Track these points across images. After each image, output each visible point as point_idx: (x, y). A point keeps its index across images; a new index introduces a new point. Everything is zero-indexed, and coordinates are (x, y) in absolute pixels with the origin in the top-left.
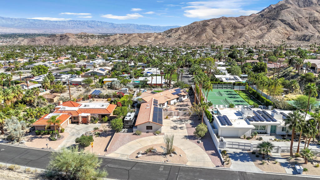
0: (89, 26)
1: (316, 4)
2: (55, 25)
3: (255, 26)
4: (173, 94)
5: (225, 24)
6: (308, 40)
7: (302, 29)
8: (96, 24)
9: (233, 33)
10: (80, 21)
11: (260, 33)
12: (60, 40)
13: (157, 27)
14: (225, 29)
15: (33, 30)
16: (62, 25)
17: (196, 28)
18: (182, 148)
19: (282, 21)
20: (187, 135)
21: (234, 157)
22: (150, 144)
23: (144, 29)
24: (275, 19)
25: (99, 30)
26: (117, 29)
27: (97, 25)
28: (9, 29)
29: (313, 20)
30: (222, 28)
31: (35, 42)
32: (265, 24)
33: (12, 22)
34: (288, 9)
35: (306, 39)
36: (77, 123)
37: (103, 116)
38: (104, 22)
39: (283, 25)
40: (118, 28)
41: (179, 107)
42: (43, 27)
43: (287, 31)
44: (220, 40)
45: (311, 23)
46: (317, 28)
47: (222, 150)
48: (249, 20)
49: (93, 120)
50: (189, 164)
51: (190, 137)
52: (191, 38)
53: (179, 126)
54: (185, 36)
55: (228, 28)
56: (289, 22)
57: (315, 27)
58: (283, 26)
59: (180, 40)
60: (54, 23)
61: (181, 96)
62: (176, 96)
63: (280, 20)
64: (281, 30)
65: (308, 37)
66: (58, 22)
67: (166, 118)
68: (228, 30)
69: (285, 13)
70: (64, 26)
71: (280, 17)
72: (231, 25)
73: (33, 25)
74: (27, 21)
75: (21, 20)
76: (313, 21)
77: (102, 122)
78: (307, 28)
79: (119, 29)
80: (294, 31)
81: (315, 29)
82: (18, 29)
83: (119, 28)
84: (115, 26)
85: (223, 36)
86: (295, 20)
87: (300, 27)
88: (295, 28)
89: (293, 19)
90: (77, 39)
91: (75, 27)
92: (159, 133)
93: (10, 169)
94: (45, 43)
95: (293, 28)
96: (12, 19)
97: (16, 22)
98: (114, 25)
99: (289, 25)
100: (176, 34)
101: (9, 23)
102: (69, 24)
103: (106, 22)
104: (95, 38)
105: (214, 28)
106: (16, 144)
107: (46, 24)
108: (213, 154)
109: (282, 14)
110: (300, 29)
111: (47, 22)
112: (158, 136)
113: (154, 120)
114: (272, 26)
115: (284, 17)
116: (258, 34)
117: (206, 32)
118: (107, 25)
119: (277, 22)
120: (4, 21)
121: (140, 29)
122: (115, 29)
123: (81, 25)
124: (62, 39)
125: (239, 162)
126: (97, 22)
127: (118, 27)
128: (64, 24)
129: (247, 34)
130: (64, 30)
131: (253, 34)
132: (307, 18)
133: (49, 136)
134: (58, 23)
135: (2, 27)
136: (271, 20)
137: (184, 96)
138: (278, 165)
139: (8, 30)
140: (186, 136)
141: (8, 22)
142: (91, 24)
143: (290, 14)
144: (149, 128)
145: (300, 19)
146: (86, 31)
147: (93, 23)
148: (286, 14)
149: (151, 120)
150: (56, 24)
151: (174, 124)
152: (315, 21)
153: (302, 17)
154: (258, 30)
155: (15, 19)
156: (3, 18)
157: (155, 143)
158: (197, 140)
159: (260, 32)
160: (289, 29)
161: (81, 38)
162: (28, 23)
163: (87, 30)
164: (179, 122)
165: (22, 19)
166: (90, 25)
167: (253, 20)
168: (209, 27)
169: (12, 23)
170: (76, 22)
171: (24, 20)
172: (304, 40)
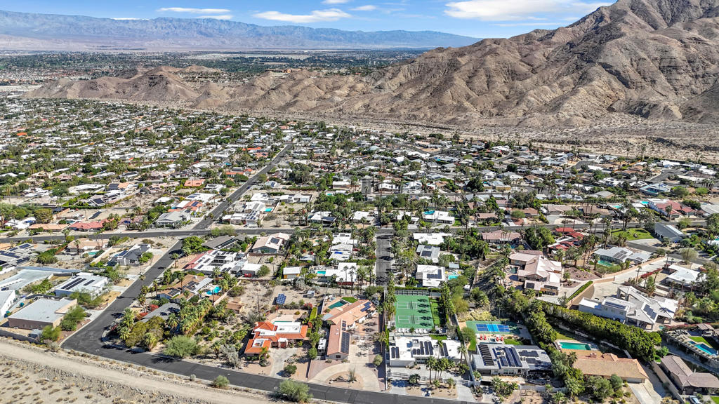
0: (201, 33)
1: (696, 7)
2: (124, 29)
3: (552, 73)
4: (362, 310)
5: (493, 67)
6: (646, 116)
7: (644, 84)
8: (217, 27)
9: (507, 90)
10: (179, 20)
11: (559, 92)
12: (150, 85)
13: (355, 33)
14: (493, 79)
15: (75, 41)
16: (140, 31)
17: (434, 71)
18: (362, 375)
19: (605, 66)
20: (368, 362)
21: (395, 383)
22: (338, 372)
23: (325, 39)
24: (592, 62)
25: (223, 43)
26: (264, 38)
27: (220, 30)
28: (23, 42)
29: (667, 64)
30: (487, 76)
31: (97, 90)
32: (571, 70)
33: (27, 22)
34: (619, 40)
35: (644, 112)
36: (277, 347)
37: (298, 340)
38: (235, 22)
39: (606, 76)
40: (267, 38)
41: (367, 327)
42: (98, 34)
43: (613, 89)
44: (478, 107)
45: (662, 71)
46: (674, 81)
47: (389, 378)
48: (544, 55)
49: (290, 345)
50: (364, 389)
51: (370, 365)
52: (423, 96)
53: (363, 352)
54: (412, 91)
55: (498, 75)
56: (618, 69)
57: (669, 81)
58: (606, 78)
59: (401, 101)
60: (122, 24)
61: (370, 312)
62: (365, 313)
63: (600, 63)
64: (598, 88)
65: (647, 108)
66: (131, 23)
67: (353, 343)
68: (499, 81)
69: (613, 49)
70: (145, 32)
71: (601, 58)
72: (506, 69)
73: (75, 28)
74: (61, 19)
75: (47, 19)
76: (668, 66)
77: (297, 346)
78: (653, 82)
79: (269, 40)
80: (626, 89)
81: (669, 85)
82: (43, 41)
83: (270, 37)
84: (261, 31)
85: (485, 99)
86: (632, 64)
87: (639, 79)
88: (629, 83)
89: (627, 62)
90: (185, 82)
91: (168, 33)
92: (346, 361)
93: (247, 391)
94: (117, 92)
95: (625, 83)
96: (26, 15)
97: (37, 23)
98: (258, 29)
99: (617, 75)
100: (392, 82)
101: (21, 24)
102: (156, 27)
103: (240, 23)
104: (223, 82)
105: (471, 75)
106: (236, 369)
107: (103, 28)
108: (382, 381)
109: (606, 51)
110: (639, 84)
111: (104, 23)
112: (345, 364)
113: (342, 350)
114: (584, 79)
115: (610, 59)
116: (554, 95)
117: (452, 85)
118: (241, 29)
119: (594, 68)
120: (9, 21)
121: (317, 39)
122: (259, 39)
123: (184, 29)
124: (153, 84)
125: (397, 387)
126: (220, 23)
127: (267, 35)
128: (144, 27)
129: (532, 96)
130: (146, 43)
131: (543, 96)
132: (656, 59)
133: (258, 361)
134: (131, 25)
135: (6, 36)
136: (584, 64)
137: (373, 311)
138: (419, 390)
139: (19, 42)
140: (367, 364)
141: (18, 23)
142: (206, 28)
143: (623, 50)
144: (338, 357)
145: (641, 62)
146: (195, 44)
147: (210, 25)
148: (615, 50)
149: (339, 351)
150: (126, 26)
151: (359, 350)
152: (671, 67)
153: (646, 57)
154: (555, 87)
155: (35, 17)
156: (6, 14)
157: (343, 371)
158: (373, 369)
159: (559, 90)
160: (617, 85)
161: (193, 80)
162: (64, 26)
163: (196, 42)
164: (363, 348)
165: (49, 15)
166: (203, 29)
167: (552, 55)
168: (459, 74)
169: (28, 25)
170: (171, 21)
171: (54, 17)
172: (640, 113)
